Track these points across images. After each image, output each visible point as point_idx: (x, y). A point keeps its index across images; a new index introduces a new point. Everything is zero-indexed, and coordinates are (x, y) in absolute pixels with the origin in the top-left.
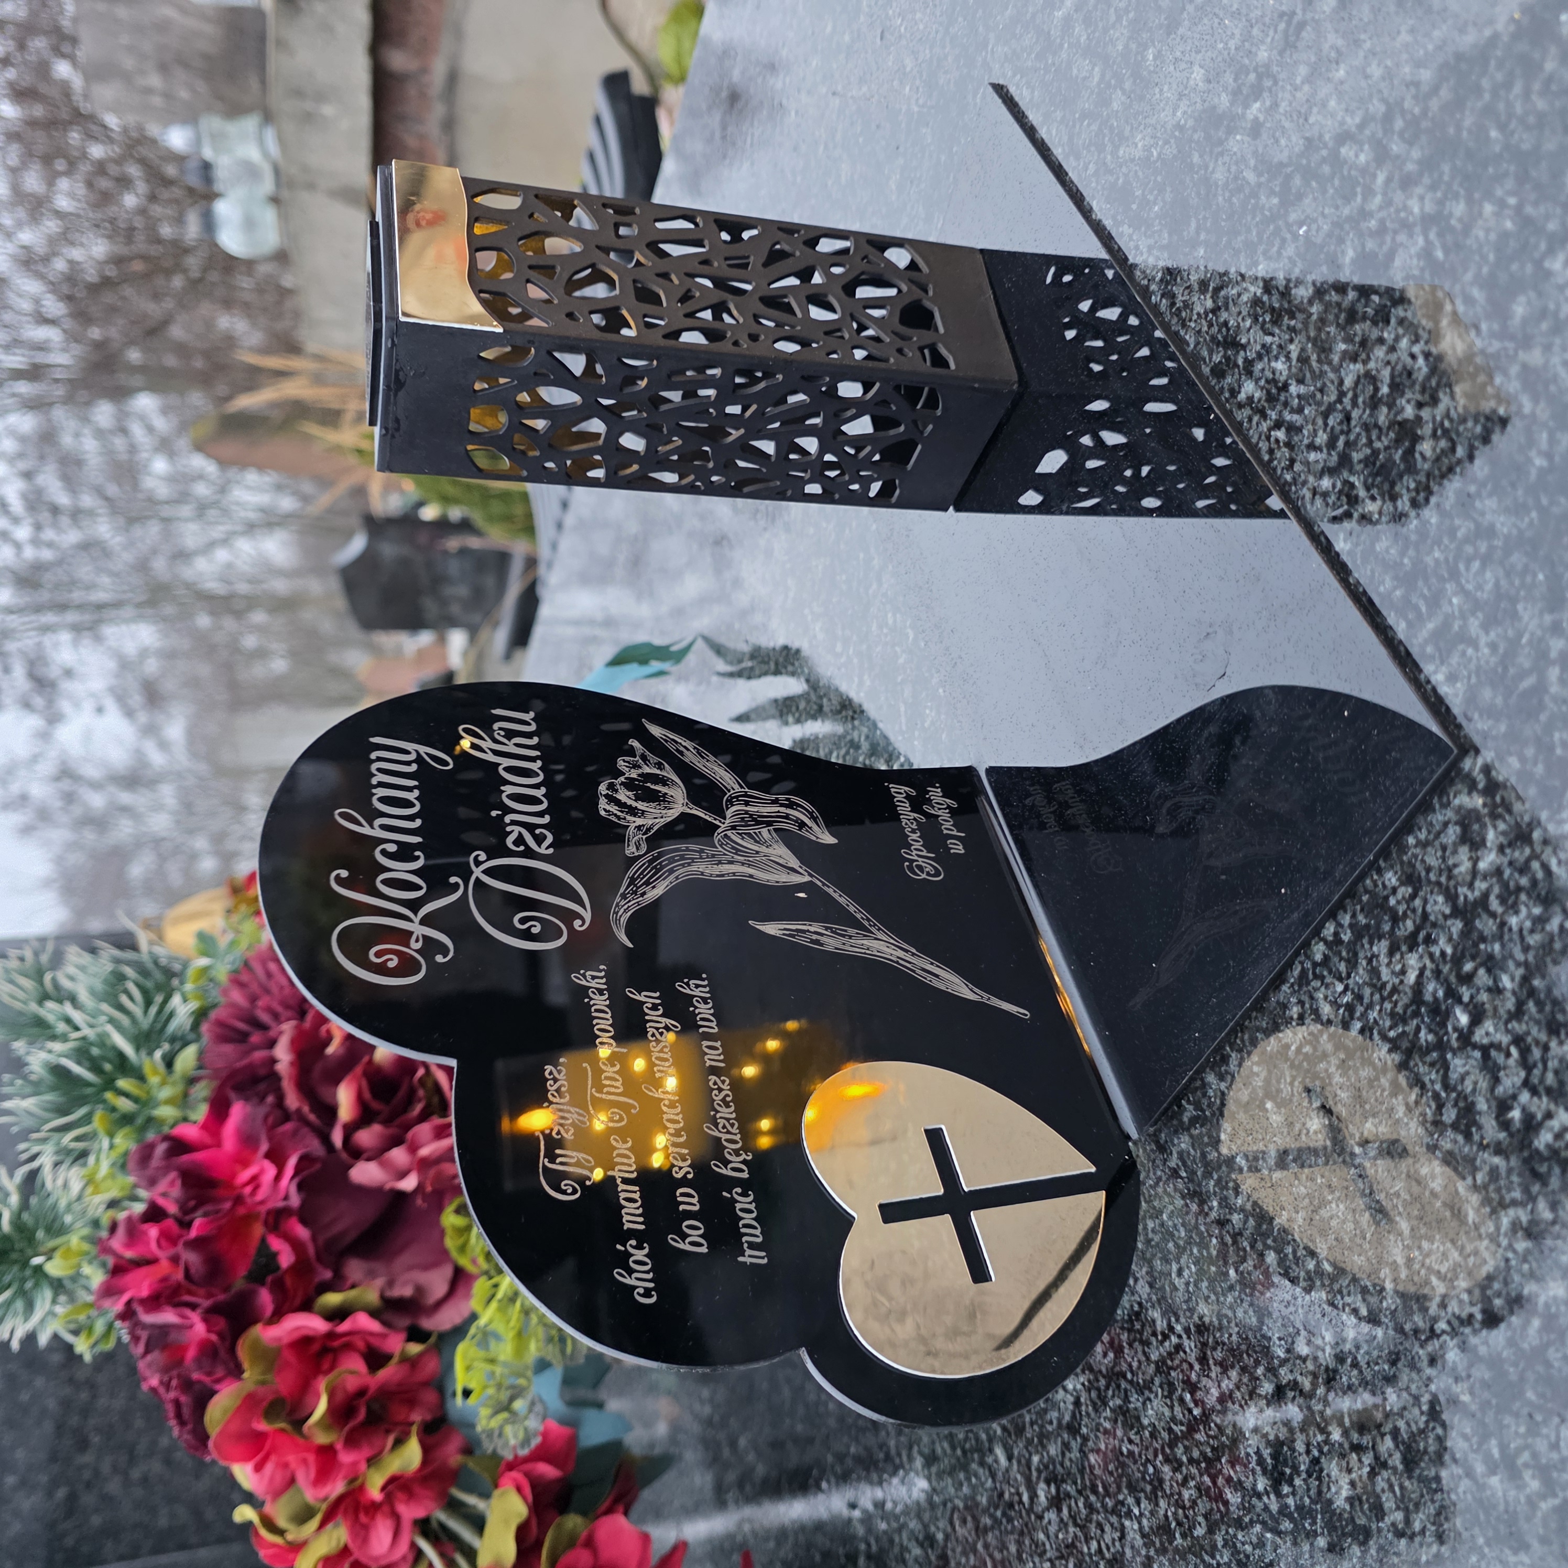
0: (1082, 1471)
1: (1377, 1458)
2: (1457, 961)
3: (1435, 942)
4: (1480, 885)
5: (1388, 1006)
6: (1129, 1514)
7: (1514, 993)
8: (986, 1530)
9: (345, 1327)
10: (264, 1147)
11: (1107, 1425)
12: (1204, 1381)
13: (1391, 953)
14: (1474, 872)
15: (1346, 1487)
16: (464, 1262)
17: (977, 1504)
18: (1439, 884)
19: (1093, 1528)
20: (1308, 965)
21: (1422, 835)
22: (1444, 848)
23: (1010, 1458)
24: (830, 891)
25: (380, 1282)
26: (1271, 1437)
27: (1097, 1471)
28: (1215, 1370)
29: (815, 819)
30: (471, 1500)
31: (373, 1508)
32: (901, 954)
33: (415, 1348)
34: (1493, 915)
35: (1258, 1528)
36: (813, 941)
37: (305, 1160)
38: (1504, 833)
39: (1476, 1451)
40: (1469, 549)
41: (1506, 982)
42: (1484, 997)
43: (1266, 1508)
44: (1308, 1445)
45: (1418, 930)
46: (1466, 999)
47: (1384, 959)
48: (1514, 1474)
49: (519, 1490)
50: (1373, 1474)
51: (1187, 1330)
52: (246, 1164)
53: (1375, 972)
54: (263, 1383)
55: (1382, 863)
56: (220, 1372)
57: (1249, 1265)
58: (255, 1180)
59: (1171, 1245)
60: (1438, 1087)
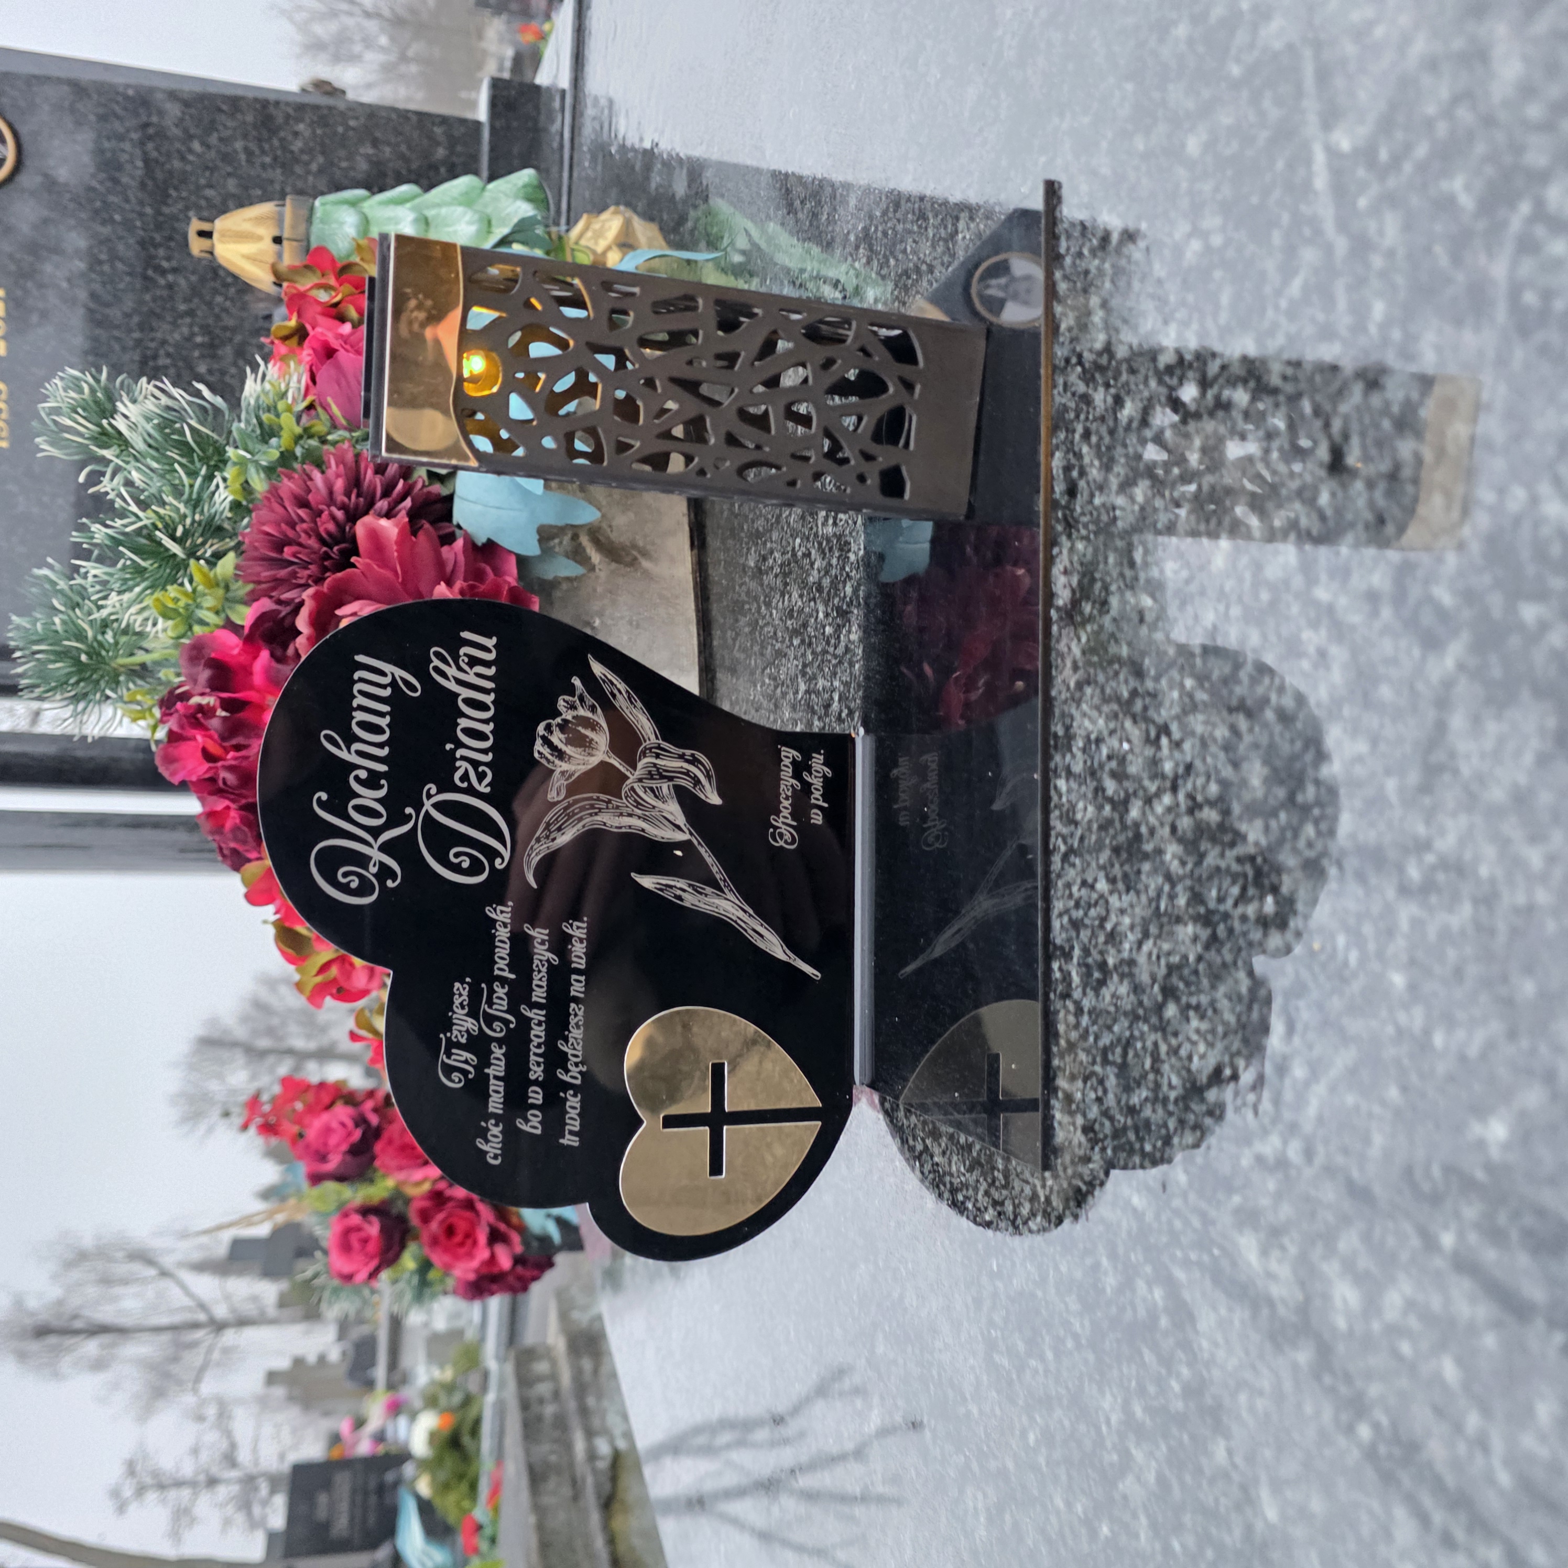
20: (956, 1136)
21: (1018, 1170)
24: (702, 851)
29: (710, 780)
32: (741, 914)
36: (677, 897)
55: (1000, 1150)
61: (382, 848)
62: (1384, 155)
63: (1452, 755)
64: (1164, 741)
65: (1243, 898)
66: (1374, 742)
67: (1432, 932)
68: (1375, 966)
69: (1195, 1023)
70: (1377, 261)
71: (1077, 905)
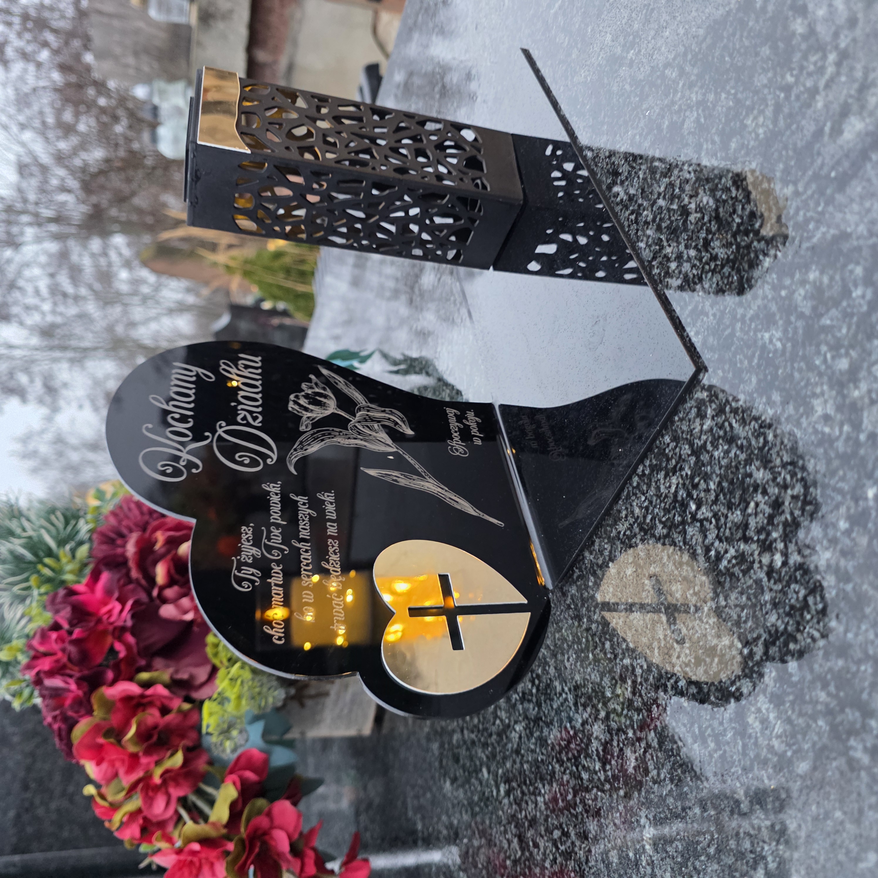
0: (520, 774)
1: (647, 743)
2: (692, 478)
3: (684, 469)
4: (704, 437)
5: (663, 505)
6: (540, 794)
7: (715, 491)
8: (477, 814)
9: (150, 692)
10: (116, 595)
11: (533, 747)
12: (576, 715)
13: (665, 478)
14: (701, 431)
15: (634, 761)
16: (216, 662)
17: (473, 801)
18: (687, 439)
19: (524, 805)
20: (631, 489)
21: (681, 415)
22: (690, 421)
23: (489, 772)
24: (407, 457)
25: (171, 670)
26: (603, 741)
27: (527, 773)
28: (581, 708)
29: (404, 422)
30: (209, 790)
31: (157, 789)
32: (440, 490)
33: (186, 706)
34: (708, 452)
35: (595, 790)
36: (393, 480)
37: (136, 603)
38: (714, 410)
39: (688, 732)
40: (707, 267)
41: (712, 486)
42: (702, 494)
43: (599, 779)
44: (618, 741)
45: (677, 463)
46: (695, 497)
47: (662, 481)
48: (704, 742)
49: (234, 783)
50: (645, 752)
51: (570, 690)
52: (105, 604)
53: (658, 488)
54: (104, 719)
55: (664, 432)
56: (83, 712)
57: (598, 650)
58: (110, 612)
59: (565, 645)
60: (681, 544)
61: (189, 453)
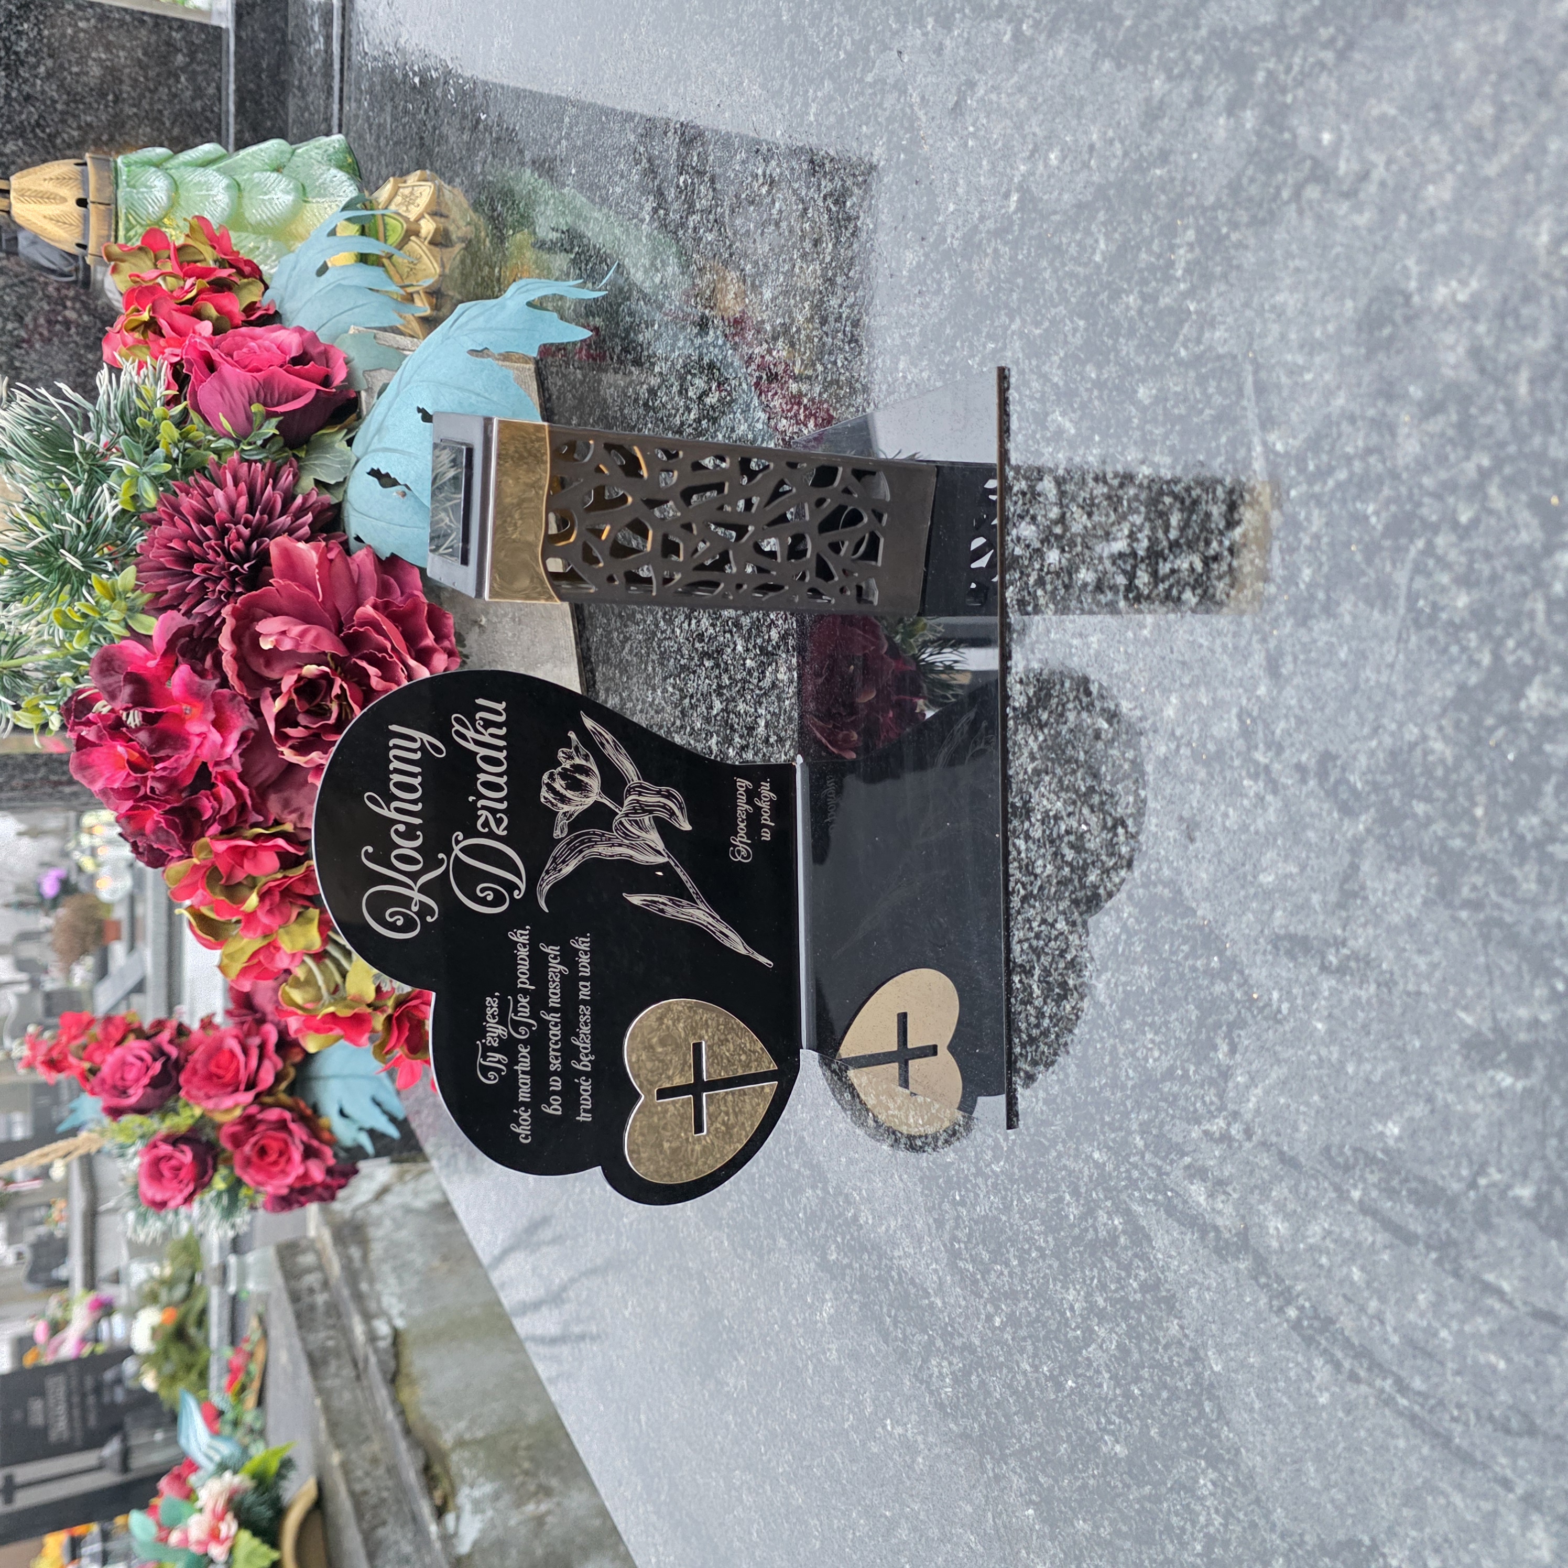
10: (209, 715)
24: (679, 871)
29: (682, 810)
32: (710, 919)
36: (660, 910)
58: (202, 736)
61: (421, 890)
62: (1311, 467)
63: (1363, 887)
64: (1120, 830)
65: (1192, 954)
66: (1303, 868)
67: (1346, 999)
68: (1305, 1017)
69: (1150, 1036)
70: (1306, 541)
71: (1038, 936)
